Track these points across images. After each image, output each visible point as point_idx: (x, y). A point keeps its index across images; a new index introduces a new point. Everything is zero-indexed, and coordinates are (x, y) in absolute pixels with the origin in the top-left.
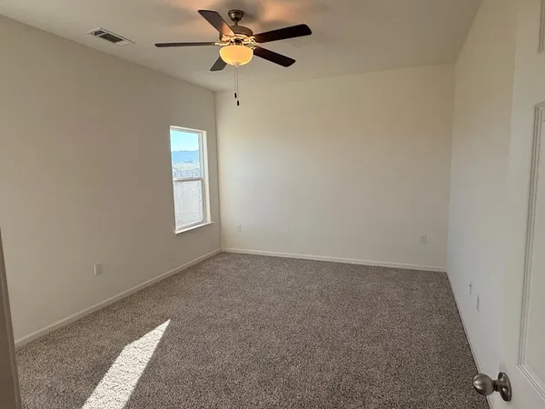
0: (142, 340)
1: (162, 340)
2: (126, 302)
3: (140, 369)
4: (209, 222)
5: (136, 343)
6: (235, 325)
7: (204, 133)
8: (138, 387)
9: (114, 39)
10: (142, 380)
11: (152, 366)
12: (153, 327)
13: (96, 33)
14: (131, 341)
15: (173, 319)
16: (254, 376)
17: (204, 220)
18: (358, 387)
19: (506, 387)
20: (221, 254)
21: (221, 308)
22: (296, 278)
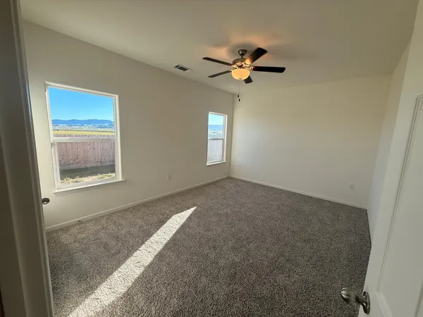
0: (182, 213)
1: (191, 215)
2: (180, 194)
3: (178, 227)
4: (225, 161)
5: (179, 214)
6: (227, 215)
7: (227, 116)
8: (175, 235)
9: (184, 69)
10: (177, 232)
11: (183, 227)
12: (189, 208)
13: (176, 67)
14: (177, 213)
15: (198, 206)
16: (230, 244)
17: (222, 160)
18: (288, 265)
19: (366, 303)
20: (230, 178)
21: (222, 205)
22: (265, 197)
